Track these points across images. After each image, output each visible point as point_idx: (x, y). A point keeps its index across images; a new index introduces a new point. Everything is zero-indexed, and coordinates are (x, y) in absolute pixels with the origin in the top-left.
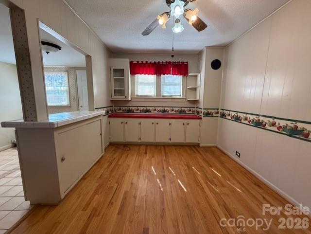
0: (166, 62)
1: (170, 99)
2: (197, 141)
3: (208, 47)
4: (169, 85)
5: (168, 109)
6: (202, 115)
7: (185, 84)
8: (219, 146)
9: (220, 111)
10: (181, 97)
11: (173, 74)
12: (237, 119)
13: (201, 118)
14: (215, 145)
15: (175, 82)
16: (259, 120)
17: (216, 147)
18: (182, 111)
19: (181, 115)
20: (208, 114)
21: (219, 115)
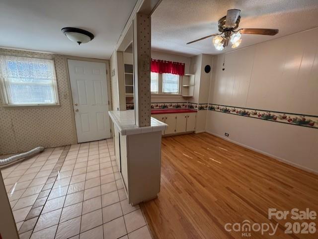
0: (168, 62)
1: (169, 95)
2: (193, 130)
3: (203, 54)
4: (169, 83)
5: (168, 104)
6: (197, 109)
7: (181, 83)
8: (207, 131)
9: (208, 105)
10: (178, 94)
11: (173, 73)
12: (226, 111)
13: (197, 112)
14: (204, 131)
15: (173, 80)
16: (245, 111)
17: (205, 132)
18: (178, 106)
19: (178, 109)
20: (201, 108)
21: (208, 108)
